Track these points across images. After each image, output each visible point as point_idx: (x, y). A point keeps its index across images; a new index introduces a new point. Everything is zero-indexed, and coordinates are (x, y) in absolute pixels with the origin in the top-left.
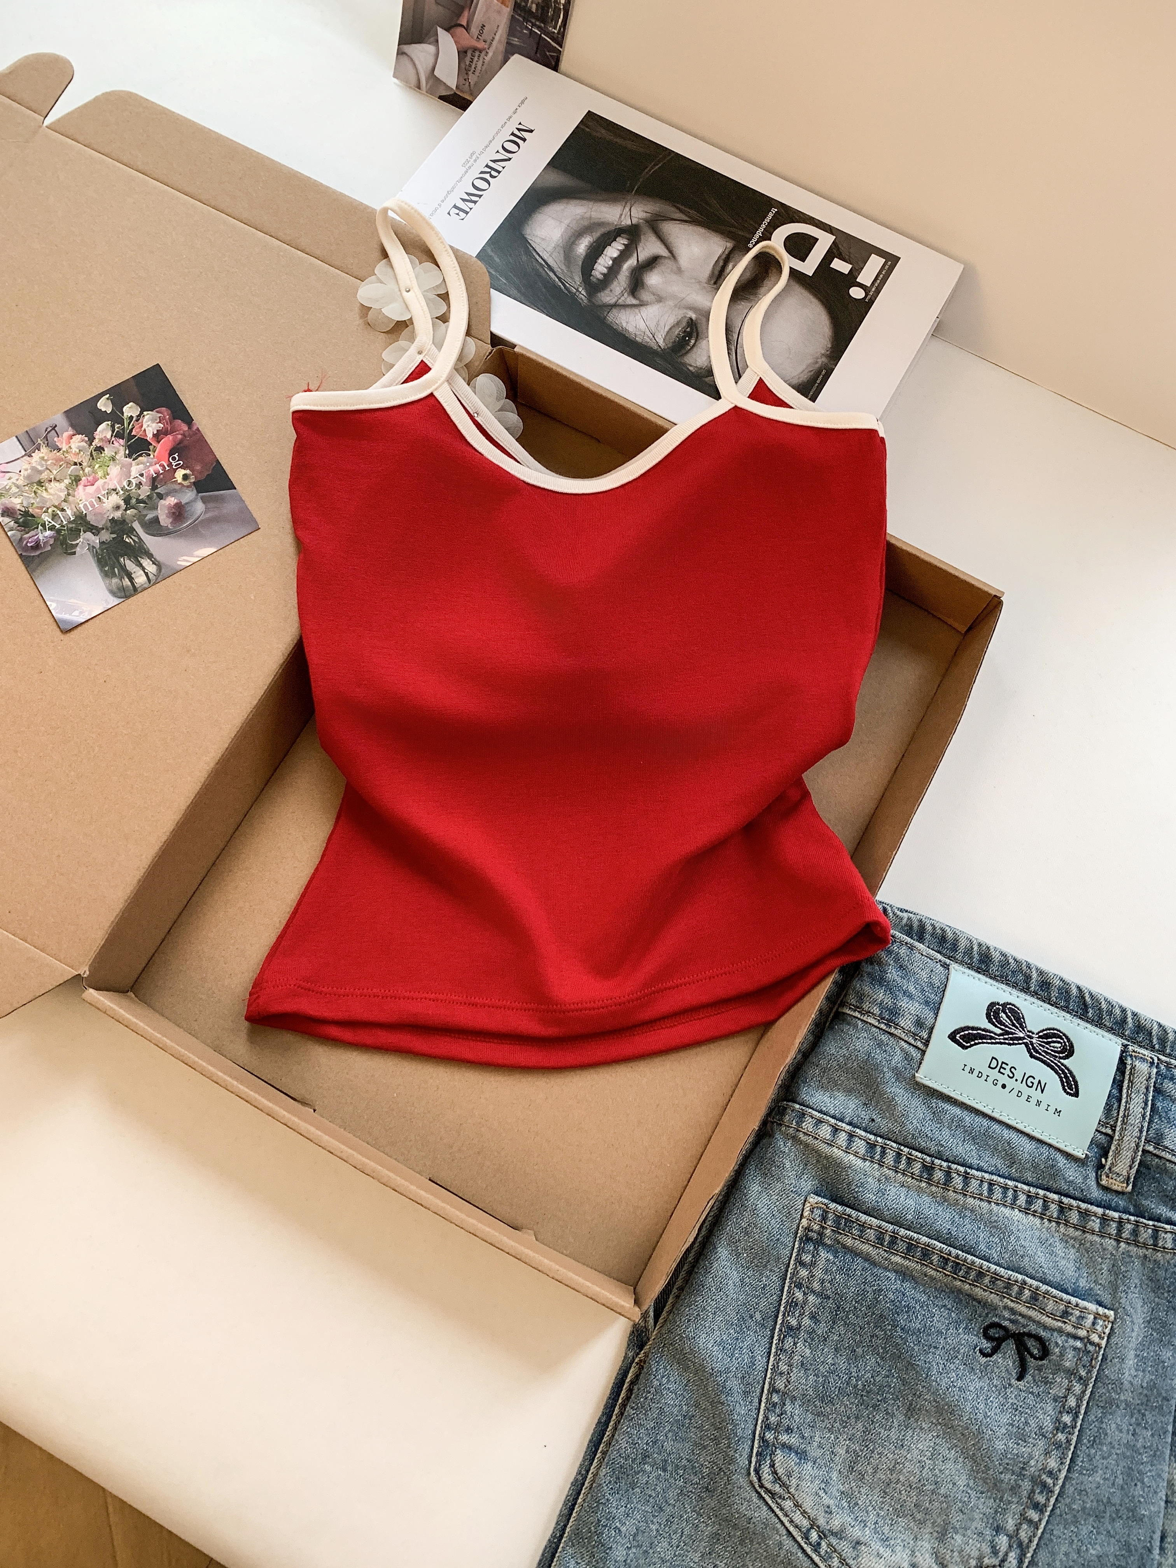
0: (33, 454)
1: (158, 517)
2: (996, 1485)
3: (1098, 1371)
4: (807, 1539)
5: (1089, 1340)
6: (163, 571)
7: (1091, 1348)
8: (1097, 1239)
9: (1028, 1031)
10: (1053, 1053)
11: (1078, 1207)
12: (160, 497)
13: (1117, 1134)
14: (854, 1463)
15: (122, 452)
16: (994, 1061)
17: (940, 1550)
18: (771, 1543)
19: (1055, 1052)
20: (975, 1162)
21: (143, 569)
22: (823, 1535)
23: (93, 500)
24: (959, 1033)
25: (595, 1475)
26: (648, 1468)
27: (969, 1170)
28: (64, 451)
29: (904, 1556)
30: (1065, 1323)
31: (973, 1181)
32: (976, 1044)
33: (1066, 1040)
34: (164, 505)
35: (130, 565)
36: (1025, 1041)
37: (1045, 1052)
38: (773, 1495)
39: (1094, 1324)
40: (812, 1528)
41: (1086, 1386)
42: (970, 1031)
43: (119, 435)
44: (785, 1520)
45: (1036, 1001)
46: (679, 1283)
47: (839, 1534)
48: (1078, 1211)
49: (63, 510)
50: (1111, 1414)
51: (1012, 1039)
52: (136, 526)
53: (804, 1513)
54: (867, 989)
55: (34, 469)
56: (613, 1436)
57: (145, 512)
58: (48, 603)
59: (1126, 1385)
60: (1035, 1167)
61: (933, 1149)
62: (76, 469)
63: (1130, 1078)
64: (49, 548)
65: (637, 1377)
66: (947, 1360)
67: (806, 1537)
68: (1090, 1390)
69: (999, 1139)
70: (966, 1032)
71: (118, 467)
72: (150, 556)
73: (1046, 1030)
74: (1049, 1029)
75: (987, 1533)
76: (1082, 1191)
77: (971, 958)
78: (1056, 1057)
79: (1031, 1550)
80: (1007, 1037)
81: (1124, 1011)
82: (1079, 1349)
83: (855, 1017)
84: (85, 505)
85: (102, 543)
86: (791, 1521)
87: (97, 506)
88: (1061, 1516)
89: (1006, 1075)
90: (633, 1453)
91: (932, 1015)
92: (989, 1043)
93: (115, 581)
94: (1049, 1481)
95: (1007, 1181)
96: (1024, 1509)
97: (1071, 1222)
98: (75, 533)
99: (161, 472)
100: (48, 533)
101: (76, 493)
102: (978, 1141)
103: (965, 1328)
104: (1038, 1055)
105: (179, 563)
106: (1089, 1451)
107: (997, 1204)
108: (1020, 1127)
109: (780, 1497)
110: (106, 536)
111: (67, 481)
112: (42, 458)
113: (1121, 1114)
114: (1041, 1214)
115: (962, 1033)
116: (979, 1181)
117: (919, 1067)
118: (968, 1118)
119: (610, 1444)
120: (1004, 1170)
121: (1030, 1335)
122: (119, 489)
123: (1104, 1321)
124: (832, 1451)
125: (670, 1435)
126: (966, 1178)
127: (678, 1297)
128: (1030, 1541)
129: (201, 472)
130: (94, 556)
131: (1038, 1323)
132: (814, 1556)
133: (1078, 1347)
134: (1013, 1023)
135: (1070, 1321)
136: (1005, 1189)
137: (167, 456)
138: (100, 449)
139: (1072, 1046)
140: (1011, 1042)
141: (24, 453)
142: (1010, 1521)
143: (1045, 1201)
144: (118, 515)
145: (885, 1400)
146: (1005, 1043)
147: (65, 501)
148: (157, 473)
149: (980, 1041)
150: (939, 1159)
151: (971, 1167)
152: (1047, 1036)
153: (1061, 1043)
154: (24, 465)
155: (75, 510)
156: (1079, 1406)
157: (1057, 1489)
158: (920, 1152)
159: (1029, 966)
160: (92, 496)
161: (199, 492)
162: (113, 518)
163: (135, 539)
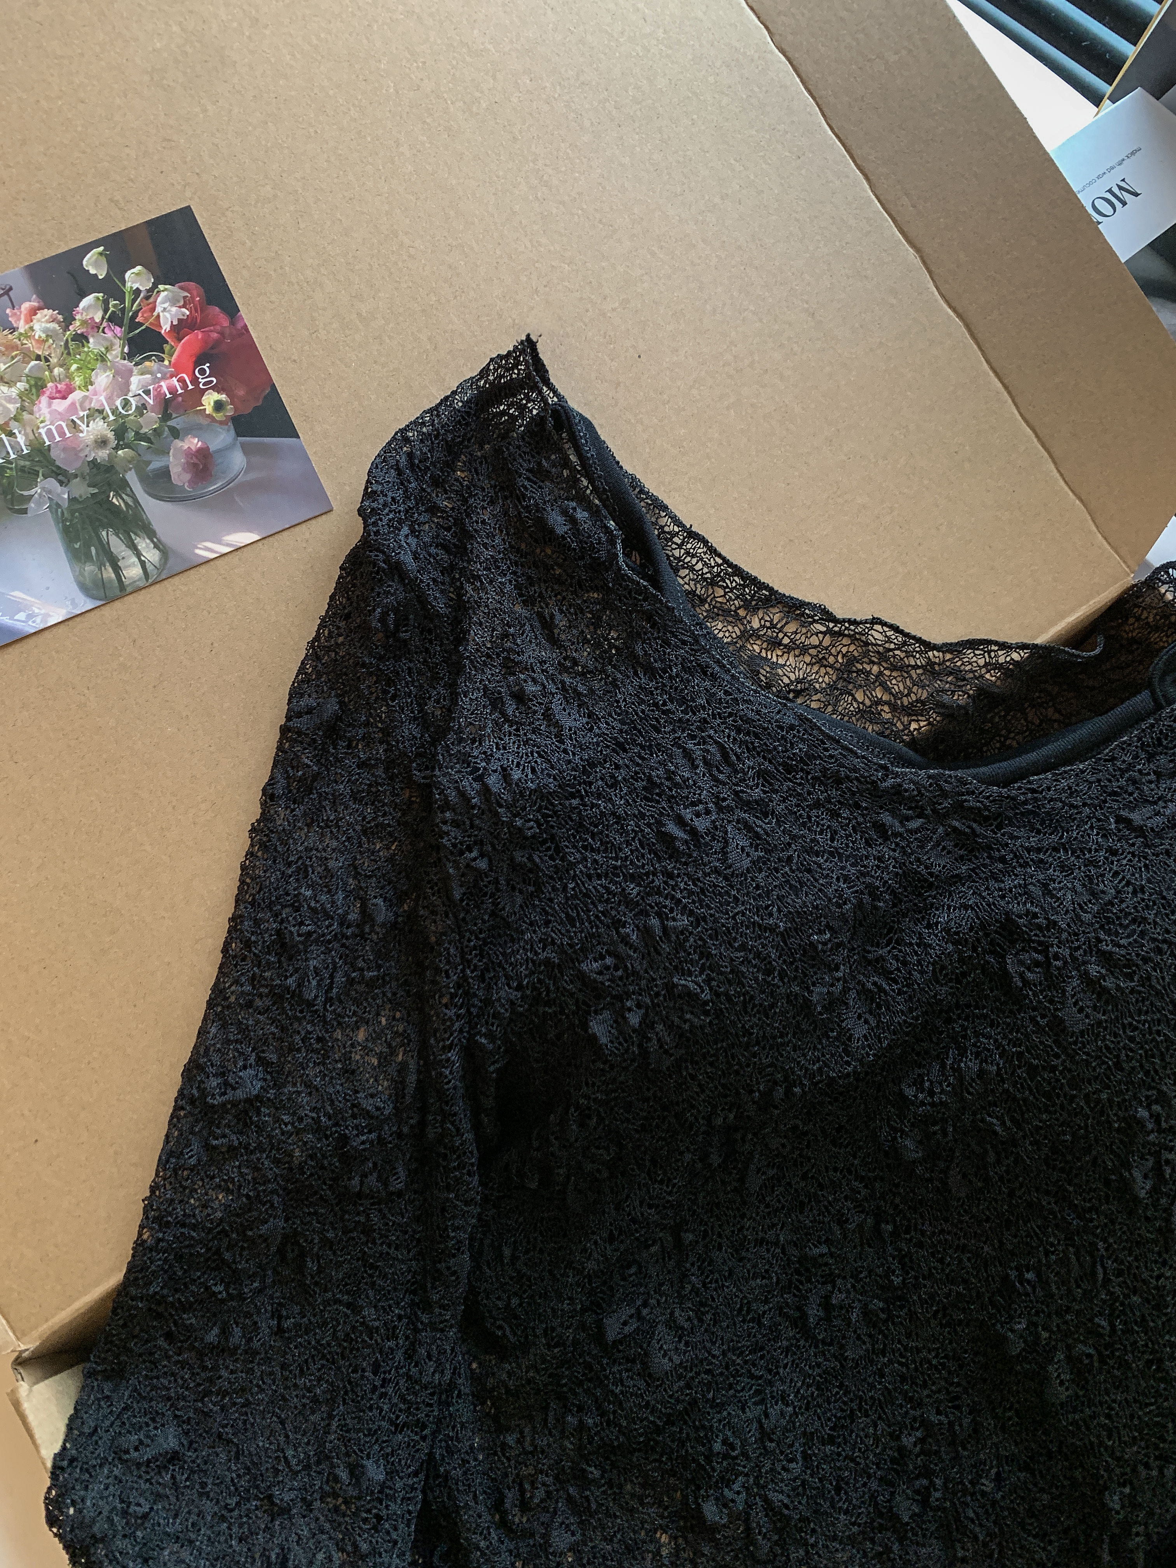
1: (168, 467)
6: (171, 561)
12: (176, 433)
15: (119, 347)
28: (21, 334)
34: (179, 449)
43: (115, 319)
52: (132, 477)
57: (147, 457)
62: (38, 367)
71: (109, 372)
72: (151, 534)
85: (72, 500)
93: (90, 569)
98: (29, 476)
101: (35, 408)
105: (198, 552)
110: (81, 489)
111: (21, 386)
129: (243, 400)
130: (57, 523)
137: (192, 366)
138: (81, 339)
144: (102, 455)
147: (16, 419)
155: (32, 437)
160: (62, 416)
161: (239, 434)
162: (95, 460)
163: (130, 501)
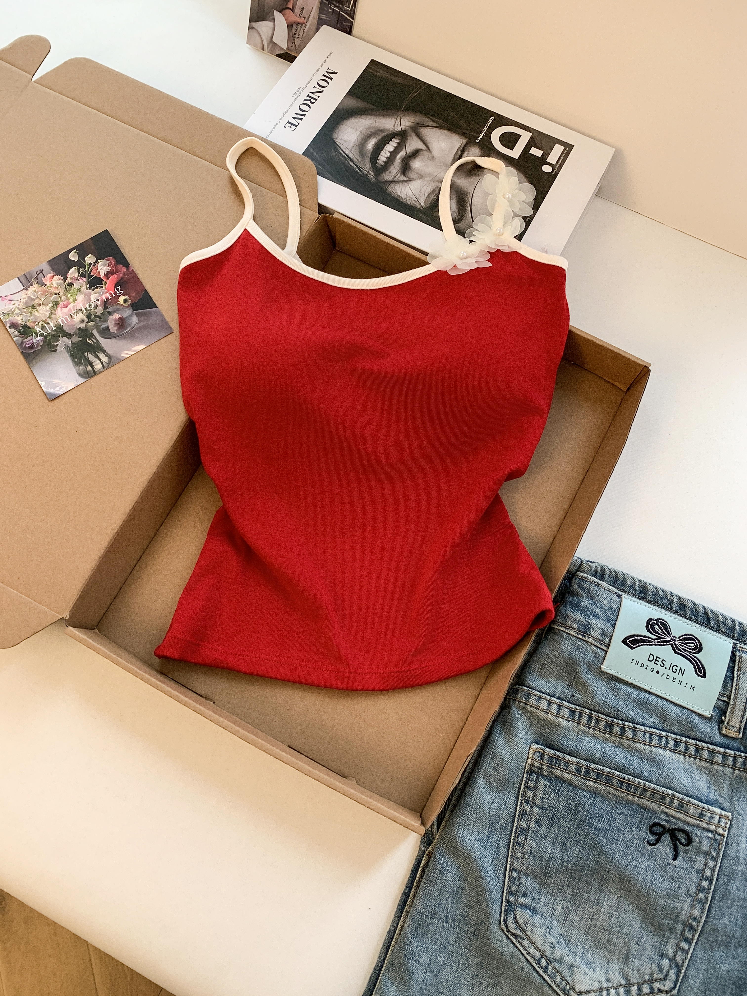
0: (29, 289)
1: (108, 326)
2: (660, 927)
3: (723, 852)
4: (539, 964)
5: (716, 832)
6: (112, 360)
7: (718, 837)
8: (721, 768)
9: (673, 637)
10: (689, 650)
11: (708, 748)
12: (110, 313)
13: (732, 701)
14: (567, 915)
15: (85, 286)
16: (651, 656)
17: (625, 969)
18: (516, 967)
19: (690, 649)
20: (641, 720)
21: (100, 360)
22: (549, 962)
23: (67, 317)
24: (628, 639)
25: (402, 927)
26: (436, 921)
27: (636, 726)
28: (48, 286)
29: (602, 973)
30: (702, 821)
31: (639, 732)
32: (639, 646)
33: (697, 642)
34: (112, 319)
35: (91, 357)
36: (671, 643)
37: (684, 650)
38: (516, 937)
39: (719, 821)
40: (542, 957)
41: (717, 862)
42: (636, 638)
43: (83, 275)
44: (525, 953)
45: (677, 616)
46: (453, 802)
47: (560, 961)
48: (708, 750)
49: (48, 323)
50: (733, 880)
51: (663, 642)
52: (95, 332)
53: (537, 948)
54: (569, 612)
55: (29, 298)
56: (413, 901)
57: (100, 324)
58: (40, 383)
59: (742, 860)
60: (679, 723)
61: (613, 713)
62: (56, 298)
63: (739, 664)
64: (40, 348)
65: (427, 863)
66: (625, 848)
67: (539, 963)
68: (719, 864)
69: (656, 706)
70: (633, 638)
71: (83, 296)
72: (104, 351)
73: (684, 635)
74: (687, 635)
75: (656, 958)
76: (710, 737)
77: (635, 590)
78: (691, 652)
79: (684, 968)
80: (659, 640)
81: (733, 621)
82: (711, 838)
83: (561, 630)
84: (62, 321)
85: (73, 344)
86: (529, 953)
87: (69, 320)
88: (702, 944)
89: (659, 665)
90: (426, 911)
91: (611, 628)
92: (648, 645)
93: (82, 367)
94: (694, 924)
95: (661, 732)
96: (678, 942)
97: (704, 757)
98: (56, 337)
99: (110, 298)
100: (39, 338)
101: (56, 313)
102: (642, 707)
103: (637, 827)
104: (679, 652)
105: (122, 355)
106: (719, 904)
107: (656, 747)
108: (669, 698)
109: (521, 938)
110: (76, 339)
111: (50, 305)
112: (35, 291)
113: (734, 688)
114: (684, 753)
115: (631, 639)
116: (643, 733)
117: (603, 661)
118: (635, 693)
119: (411, 906)
120: (659, 725)
121: (679, 830)
122: (83, 309)
123: (726, 819)
124: (553, 908)
125: (449, 900)
126: (635, 731)
127: (452, 812)
128: (683, 962)
129: (135, 297)
130: (68, 352)
131: (684, 822)
132: (544, 975)
133: (710, 836)
134: (663, 632)
135: (704, 820)
136: (660, 737)
137: (113, 288)
138: (71, 284)
139: (701, 645)
140: (662, 644)
141: (23, 288)
142: (670, 950)
143: (686, 744)
144: (83, 325)
145: (586, 875)
146: (658, 645)
147: (49, 317)
148: (107, 299)
149: (642, 644)
150: (617, 719)
151: (638, 724)
152: (685, 639)
153: (694, 644)
154: (23, 295)
155: (56, 323)
156: (712, 875)
157: (699, 929)
158: (604, 715)
159: (671, 594)
160: (66, 314)
161: (134, 310)
162: (80, 328)
163: (95, 341)
